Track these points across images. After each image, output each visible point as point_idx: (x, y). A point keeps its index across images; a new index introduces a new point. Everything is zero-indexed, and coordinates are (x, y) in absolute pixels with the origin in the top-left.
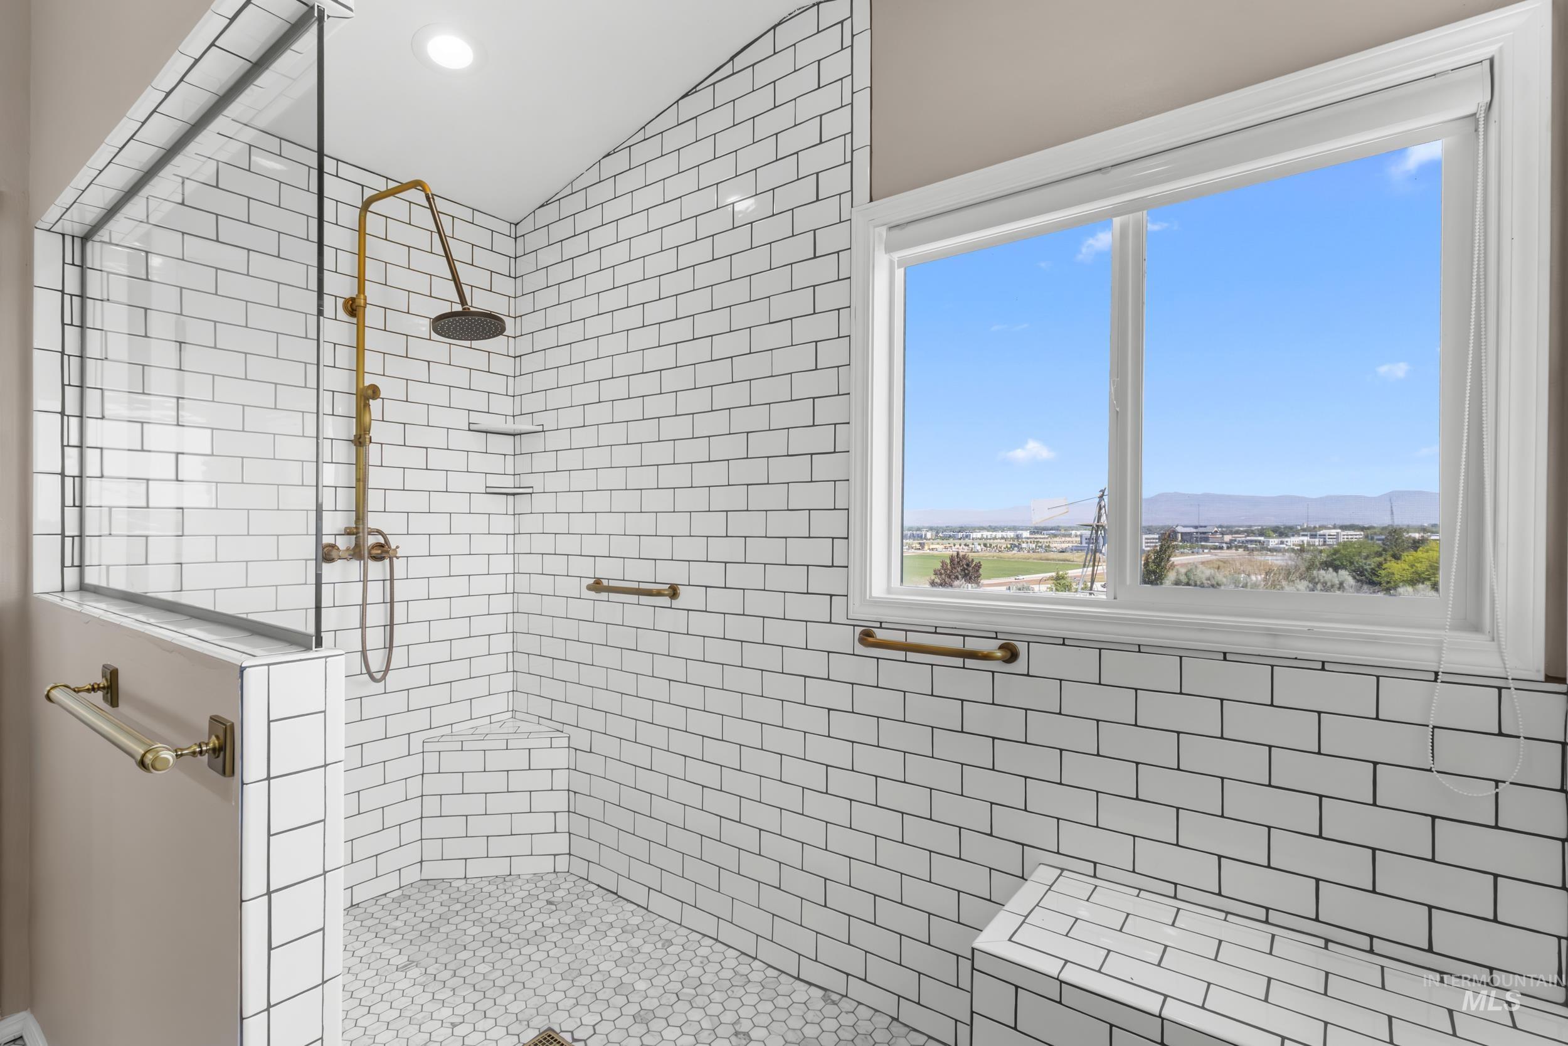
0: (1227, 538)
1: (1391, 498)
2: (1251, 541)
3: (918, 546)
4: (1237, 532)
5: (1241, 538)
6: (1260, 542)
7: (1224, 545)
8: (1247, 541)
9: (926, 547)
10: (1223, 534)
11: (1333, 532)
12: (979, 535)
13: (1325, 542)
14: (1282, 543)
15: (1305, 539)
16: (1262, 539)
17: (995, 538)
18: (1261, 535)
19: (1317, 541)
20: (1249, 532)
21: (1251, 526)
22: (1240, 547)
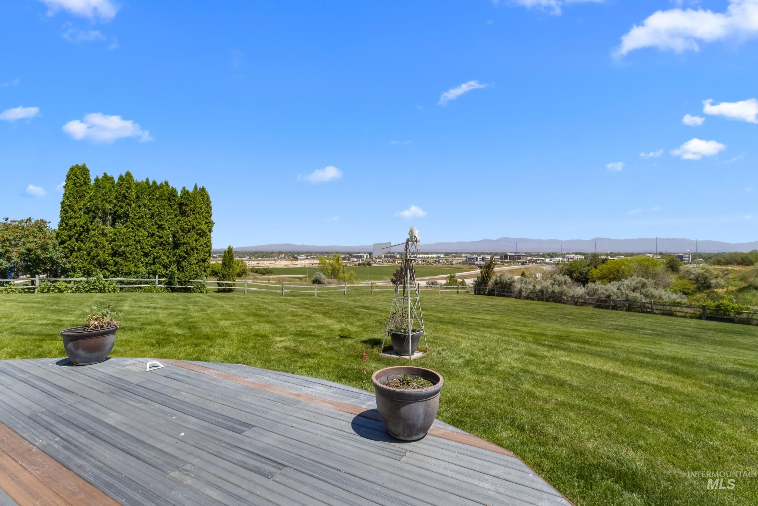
0: (529, 258)
1: (596, 241)
2: (539, 259)
3: (393, 261)
4: (533, 256)
5: (535, 258)
6: (542, 260)
7: (527, 261)
8: (537, 259)
9: (396, 262)
10: (527, 256)
11: (572, 255)
12: (421, 256)
13: (568, 260)
14: (551, 260)
15: (561, 259)
16: (543, 258)
17: (428, 258)
18: (543, 257)
19: (565, 260)
20: (538, 256)
21: (539, 253)
22: (534, 262)
